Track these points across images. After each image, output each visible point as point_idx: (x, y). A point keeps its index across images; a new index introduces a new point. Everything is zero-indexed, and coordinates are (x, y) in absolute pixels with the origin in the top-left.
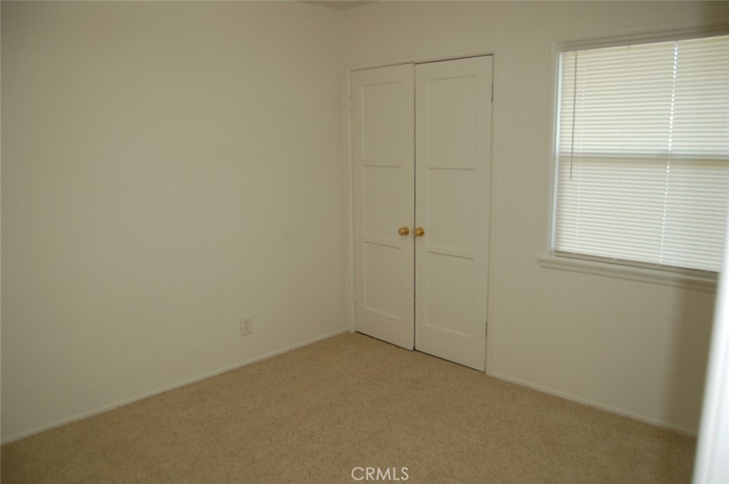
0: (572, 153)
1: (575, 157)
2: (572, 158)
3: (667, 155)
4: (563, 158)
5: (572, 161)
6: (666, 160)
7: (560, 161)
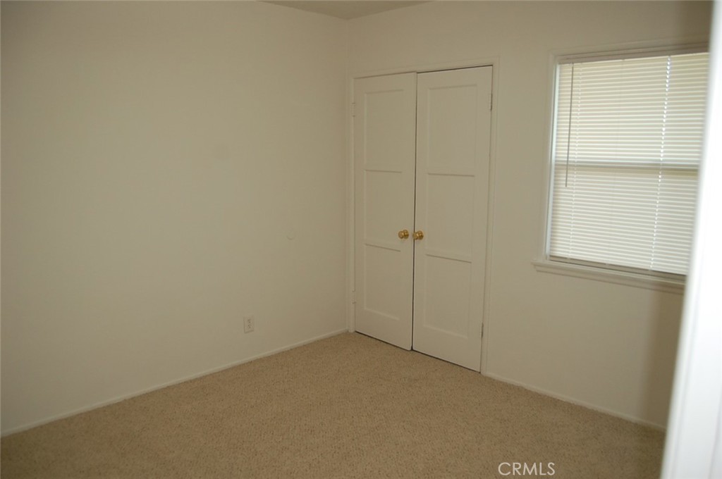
0: (568, 161)
1: (570, 165)
2: (568, 166)
3: (659, 165)
4: (559, 166)
5: (567, 169)
6: (658, 169)
7: (556, 169)
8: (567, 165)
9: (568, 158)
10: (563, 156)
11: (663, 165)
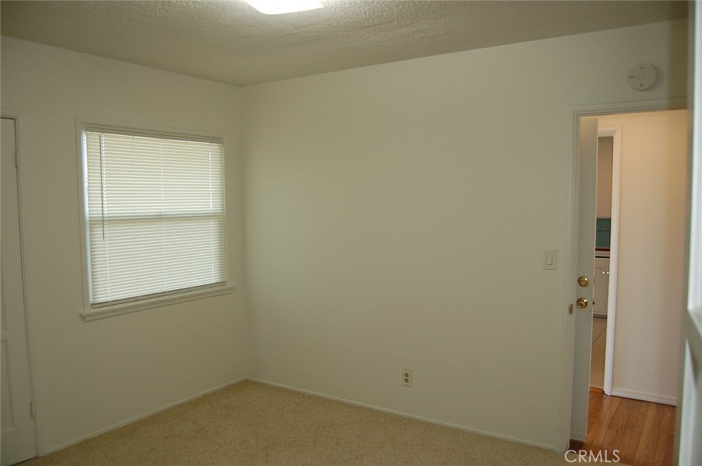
0: (103, 217)
1: (106, 221)
3: (161, 215)
4: (94, 222)
5: (103, 224)
6: (162, 218)
7: (90, 224)
8: (103, 220)
9: (103, 214)
10: (97, 213)
11: (165, 215)
